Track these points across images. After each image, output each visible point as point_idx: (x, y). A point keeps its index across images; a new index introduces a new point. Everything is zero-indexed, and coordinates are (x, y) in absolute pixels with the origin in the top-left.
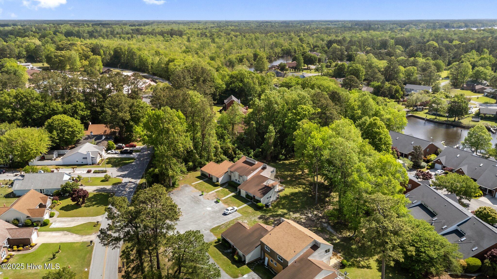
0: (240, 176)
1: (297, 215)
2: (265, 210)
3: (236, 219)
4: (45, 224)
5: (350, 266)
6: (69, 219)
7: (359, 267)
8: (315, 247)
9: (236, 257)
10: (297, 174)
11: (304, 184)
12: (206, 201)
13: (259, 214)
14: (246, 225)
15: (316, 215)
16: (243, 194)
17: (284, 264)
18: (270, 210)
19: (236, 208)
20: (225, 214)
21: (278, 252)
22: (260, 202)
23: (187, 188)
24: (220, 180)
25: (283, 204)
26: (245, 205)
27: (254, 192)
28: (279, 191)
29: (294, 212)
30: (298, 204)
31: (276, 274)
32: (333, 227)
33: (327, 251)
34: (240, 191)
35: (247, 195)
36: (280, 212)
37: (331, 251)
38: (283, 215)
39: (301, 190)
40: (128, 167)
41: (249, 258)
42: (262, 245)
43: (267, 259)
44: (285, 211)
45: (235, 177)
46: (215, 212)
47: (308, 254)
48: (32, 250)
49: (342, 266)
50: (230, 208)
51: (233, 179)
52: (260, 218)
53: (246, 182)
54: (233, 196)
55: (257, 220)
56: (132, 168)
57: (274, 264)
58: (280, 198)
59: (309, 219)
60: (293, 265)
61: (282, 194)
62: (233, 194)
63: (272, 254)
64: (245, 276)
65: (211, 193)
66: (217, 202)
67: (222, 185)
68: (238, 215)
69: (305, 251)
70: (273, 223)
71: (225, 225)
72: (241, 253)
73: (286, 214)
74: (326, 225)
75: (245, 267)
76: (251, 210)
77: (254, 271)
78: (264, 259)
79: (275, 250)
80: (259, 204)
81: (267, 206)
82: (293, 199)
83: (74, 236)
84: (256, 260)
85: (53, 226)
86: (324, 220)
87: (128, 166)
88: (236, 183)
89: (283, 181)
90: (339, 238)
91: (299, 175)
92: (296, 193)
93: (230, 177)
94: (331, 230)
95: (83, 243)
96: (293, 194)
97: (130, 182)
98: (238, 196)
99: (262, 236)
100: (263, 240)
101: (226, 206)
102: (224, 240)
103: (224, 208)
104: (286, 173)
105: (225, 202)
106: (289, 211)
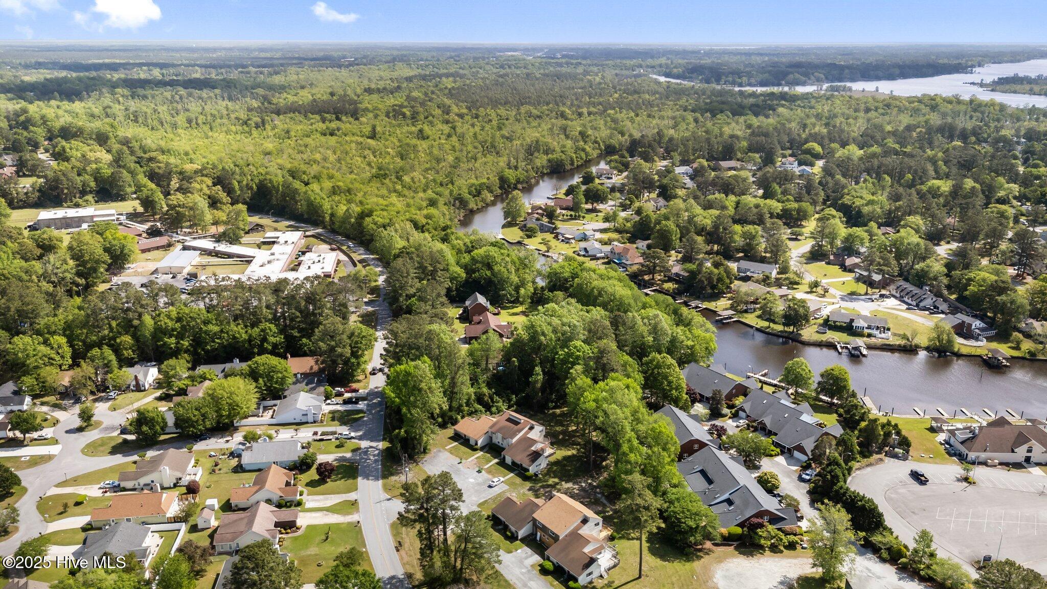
0: (503, 438)
1: (570, 485)
2: (535, 480)
3: (504, 492)
4: (299, 504)
5: (620, 538)
6: (321, 497)
7: (629, 539)
8: (585, 521)
9: (508, 533)
10: (570, 429)
11: (579, 444)
12: (466, 471)
13: (528, 484)
14: (515, 499)
15: (590, 484)
16: (508, 460)
17: (556, 538)
18: (540, 479)
19: (502, 479)
20: (490, 487)
21: (550, 527)
22: (528, 470)
23: (441, 454)
24: (480, 442)
25: (554, 472)
26: (512, 475)
27: (522, 459)
28: (550, 456)
29: (567, 482)
30: (570, 471)
31: (548, 548)
32: (607, 498)
33: (597, 524)
34: (504, 458)
35: (513, 463)
36: (551, 481)
37: (601, 524)
38: (553, 486)
39: (574, 452)
40: (360, 426)
41: (521, 534)
42: (534, 520)
43: (539, 534)
44: (556, 480)
45: (498, 439)
46: (479, 484)
47: (578, 528)
48: (300, 532)
49: (611, 538)
50: (496, 480)
51: (495, 440)
52: (529, 490)
53: (511, 446)
54: (497, 463)
55: (527, 492)
56: (366, 425)
57: (546, 539)
58: (551, 464)
59: (582, 489)
60: (564, 539)
61: (552, 459)
62: (496, 460)
63: (544, 529)
64: (519, 551)
65: (470, 459)
66: (479, 472)
67: (482, 449)
68: (505, 487)
69: (575, 525)
70: (544, 495)
71: (494, 499)
72: (513, 529)
73: (557, 484)
74: (599, 496)
75: (518, 542)
76: (518, 480)
77: (527, 546)
78: (536, 534)
79: (547, 526)
80: (527, 473)
81: (536, 475)
82: (565, 465)
83: (336, 516)
84: (528, 536)
85: (308, 505)
86: (598, 490)
87: (360, 422)
88: (499, 447)
89: (554, 440)
90: (612, 510)
91: (573, 431)
92: (569, 457)
93: (491, 438)
94: (605, 502)
95: (349, 523)
96: (566, 458)
97: (371, 447)
98: (502, 463)
99: (534, 512)
100: (535, 515)
101: (490, 476)
102: (494, 516)
103: (488, 480)
104: (557, 429)
105: (489, 471)
106: (561, 480)
